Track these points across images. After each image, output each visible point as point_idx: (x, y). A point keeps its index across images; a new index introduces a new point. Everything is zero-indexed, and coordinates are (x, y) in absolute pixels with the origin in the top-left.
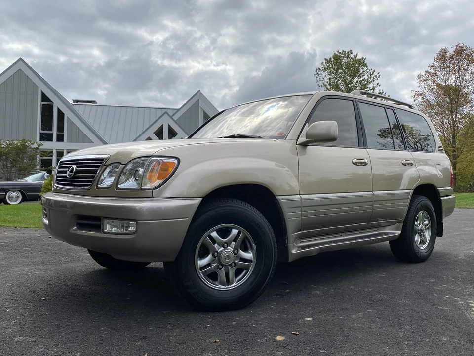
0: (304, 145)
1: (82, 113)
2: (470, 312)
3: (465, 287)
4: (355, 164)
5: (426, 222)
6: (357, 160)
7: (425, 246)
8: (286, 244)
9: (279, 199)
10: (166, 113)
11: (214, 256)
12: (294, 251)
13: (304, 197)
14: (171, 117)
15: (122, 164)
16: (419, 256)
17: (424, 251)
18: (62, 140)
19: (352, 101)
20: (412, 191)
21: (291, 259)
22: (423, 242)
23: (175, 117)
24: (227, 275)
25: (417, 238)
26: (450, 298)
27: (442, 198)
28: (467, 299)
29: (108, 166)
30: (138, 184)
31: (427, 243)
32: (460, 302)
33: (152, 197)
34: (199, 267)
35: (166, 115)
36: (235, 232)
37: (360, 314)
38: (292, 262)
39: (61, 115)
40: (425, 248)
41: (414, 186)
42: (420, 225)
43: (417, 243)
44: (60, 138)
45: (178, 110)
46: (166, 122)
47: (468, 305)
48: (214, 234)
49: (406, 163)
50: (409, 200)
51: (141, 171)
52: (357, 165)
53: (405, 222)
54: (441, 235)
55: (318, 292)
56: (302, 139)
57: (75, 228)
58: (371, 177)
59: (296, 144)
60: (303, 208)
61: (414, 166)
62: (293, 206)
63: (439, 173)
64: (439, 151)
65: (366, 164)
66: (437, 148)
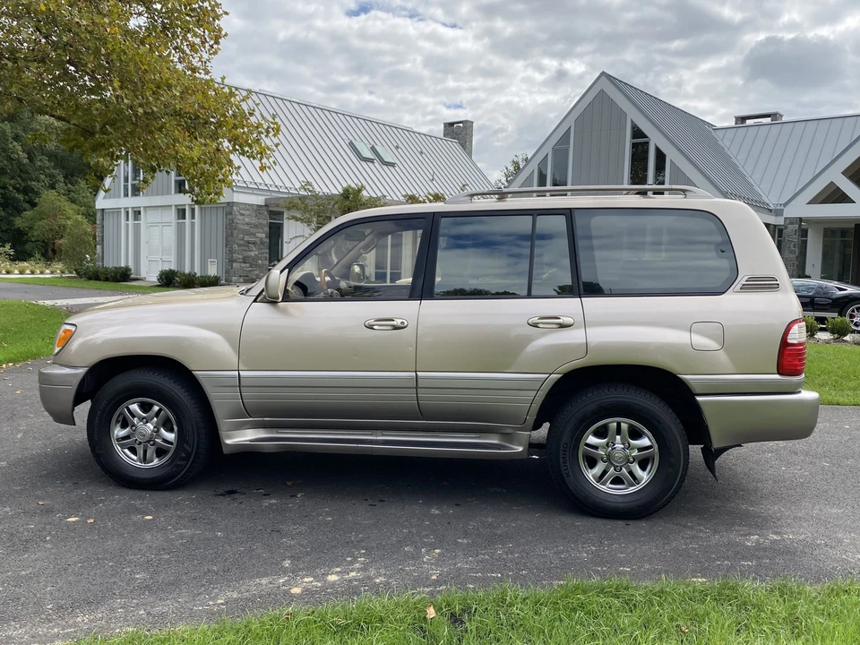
0: (270, 302)
4: (371, 327)
5: (641, 442)
6: (377, 321)
7: (630, 489)
11: (132, 429)
12: (230, 442)
13: (245, 373)
20: (556, 377)
21: (225, 451)
24: (145, 452)
25: (599, 469)
27: (699, 399)
31: (639, 486)
34: (115, 438)
36: (156, 408)
39: (661, 157)
40: (630, 495)
41: (565, 367)
42: (609, 446)
48: (133, 407)
52: (373, 328)
58: (412, 349)
59: (255, 301)
60: (242, 388)
61: (579, 328)
62: (222, 384)
63: (700, 340)
64: (745, 288)
65: (396, 328)
66: (741, 280)
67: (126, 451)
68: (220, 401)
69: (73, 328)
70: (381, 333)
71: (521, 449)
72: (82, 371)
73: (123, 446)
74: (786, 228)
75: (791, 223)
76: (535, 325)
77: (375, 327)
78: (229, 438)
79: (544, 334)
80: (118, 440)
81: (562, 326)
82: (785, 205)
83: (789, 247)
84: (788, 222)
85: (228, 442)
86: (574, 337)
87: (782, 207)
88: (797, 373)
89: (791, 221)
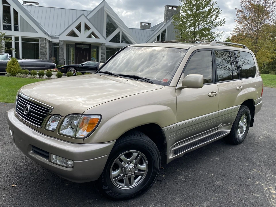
0: (180, 89)
1: (29, 11)
2: (272, 199)
3: (266, 171)
5: (245, 120)
6: (212, 93)
7: (242, 135)
8: (166, 154)
9: (164, 129)
10: (83, 14)
11: (122, 170)
12: (170, 157)
13: (178, 124)
14: (86, 17)
15: (62, 117)
16: (239, 142)
17: (242, 138)
18: (18, 30)
19: (211, 51)
20: (240, 105)
21: (168, 163)
22: (241, 132)
23: (89, 17)
24: (130, 180)
25: (239, 131)
26: (259, 184)
27: (255, 106)
28: (269, 185)
29: (52, 115)
30: (74, 131)
31: (244, 133)
32: (265, 188)
33: (83, 143)
34: (112, 177)
35: (83, 16)
36: (135, 154)
37: (209, 202)
39: (16, 13)
40: (243, 136)
41: (242, 102)
42: (241, 123)
43: (239, 133)
44: (16, 29)
45: (91, 12)
46: (83, 21)
47: (270, 192)
48: (123, 157)
49: (238, 89)
50: (238, 111)
51: (75, 122)
52: (211, 96)
53: (233, 124)
54: (252, 126)
55: (182, 177)
56: (180, 85)
57: (32, 151)
58: (218, 102)
59: (176, 89)
60: (177, 131)
61: (243, 89)
62: (171, 131)
63: (256, 90)
64: (257, 75)
65: (216, 95)
66: (257, 73)
67: (117, 182)
69: (98, 117)
70: (213, 98)
71: (230, 130)
73: (115, 181)
74: (60, 43)
75: (61, 42)
77: (212, 96)
79: (239, 92)
80: (114, 178)
82: (59, 36)
83: (61, 49)
84: (60, 41)
87: (58, 36)
89: (61, 41)
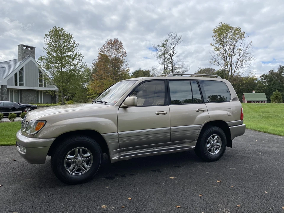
0: (125, 107)
4: (158, 114)
6: (159, 112)
9: (103, 135)
13: (120, 133)
15: (28, 122)
19: (165, 81)
20: (203, 125)
21: (112, 162)
27: (230, 127)
29: (25, 122)
33: (33, 138)
38: (113, 163)
40: (216, 154)
41: (205, 122)
50: (200, 130)
53: (198, 141)
54: (230, 145)
56: (124, 105)
58: (169, 120)
59: (119, 107)
60: (119, 138)
61: (206, 111)
62: (112, 138)
63: (229, 113)
64: (233, 100)
65: (165, 114)
66: (232, 99)
68: (111, 144)
69: (44, 122)
70: (161, 116)
71: (194, 146)
72: (53, 139)
76: (198, 111)
77: (159, 114)
78: (113, 157)
79: (200, 114)
81: (204, 111)
85: (113, 159)
86: (205, 114)
88: (242, 120)
